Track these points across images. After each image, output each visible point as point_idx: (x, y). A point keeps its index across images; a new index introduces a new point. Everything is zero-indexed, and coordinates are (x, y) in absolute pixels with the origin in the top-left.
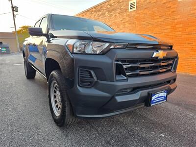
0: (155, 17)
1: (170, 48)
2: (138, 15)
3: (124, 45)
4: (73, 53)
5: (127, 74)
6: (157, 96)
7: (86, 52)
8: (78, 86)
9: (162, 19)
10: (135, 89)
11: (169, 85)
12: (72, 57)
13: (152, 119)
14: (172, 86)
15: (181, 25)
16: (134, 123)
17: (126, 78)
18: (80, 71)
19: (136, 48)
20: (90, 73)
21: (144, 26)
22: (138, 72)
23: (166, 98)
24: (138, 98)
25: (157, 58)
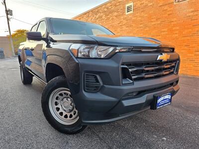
0: (152, 20)
1: (172, 50)
2: (135, 18)
3: (129, 49)
4: (77, 58)
5: (133, 77)
6: (162, 98)
7: (91, 56)
8: (83, 91)
9: (159, 22)
10: (140, 93)
11: (172, 87)
12: (77, 62)
13: (153, 122)
14: (175, 88)
15: (178, 28)
16: (136, 127)
17: (131, 81)
18: (85, 76)
19: (140, 52)
20: (96, 77)
21: (142, 28)
22: (143, 75)
23: (170, 100)
24: (144, 101)
25: (161, 60)
